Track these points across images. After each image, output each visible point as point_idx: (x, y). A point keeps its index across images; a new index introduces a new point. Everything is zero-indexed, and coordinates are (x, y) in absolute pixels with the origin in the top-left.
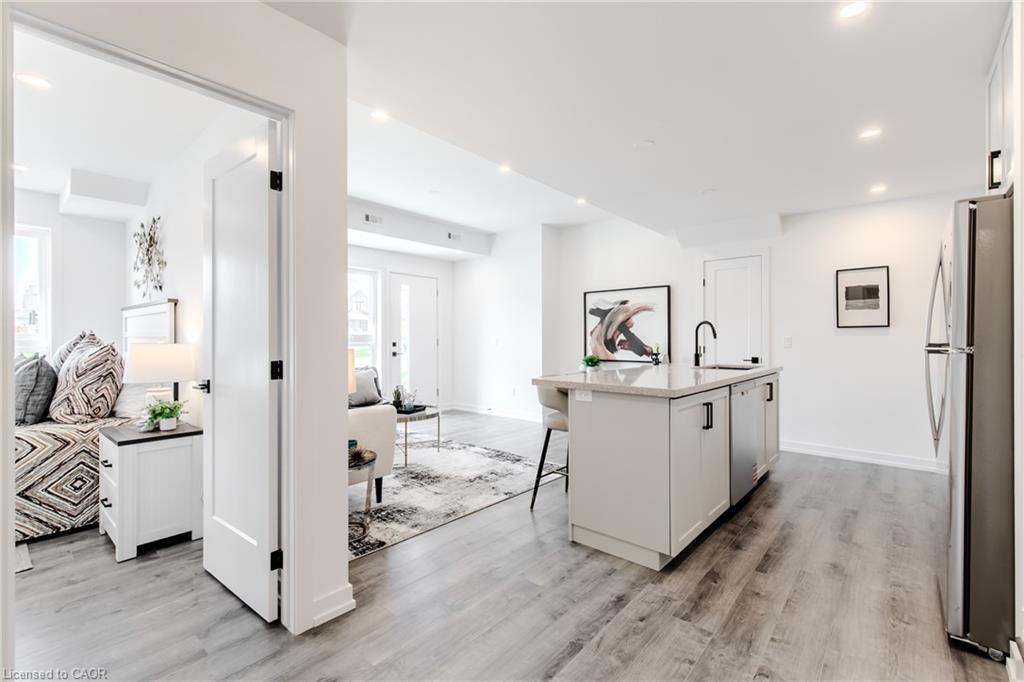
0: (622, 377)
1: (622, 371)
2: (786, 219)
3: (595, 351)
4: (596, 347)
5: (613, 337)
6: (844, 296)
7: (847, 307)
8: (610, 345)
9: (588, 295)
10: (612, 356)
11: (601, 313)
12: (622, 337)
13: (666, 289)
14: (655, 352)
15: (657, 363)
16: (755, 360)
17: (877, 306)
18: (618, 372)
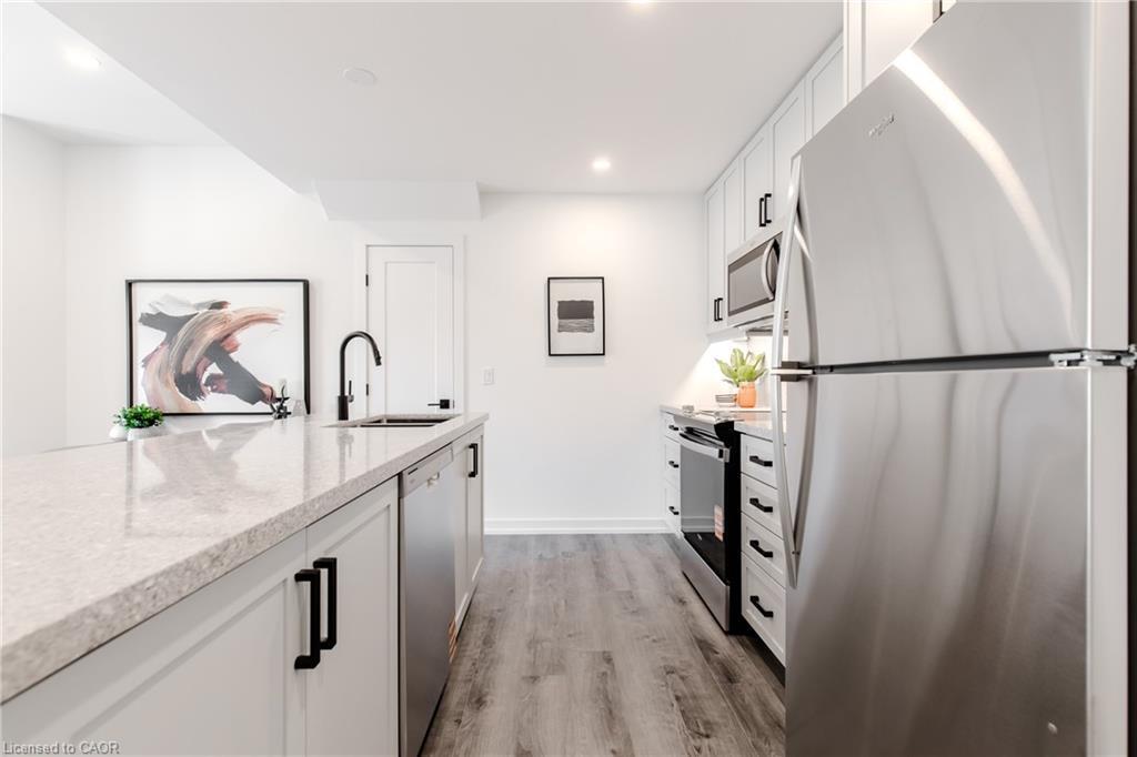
0: (213, 444)
1: (211, 433)
2: (489, 196)
3: (152, 396)
4: (155, 390)
5: (195, 369)
6: (556, 313)
7: (561, 329)
8: (189, 384)
9: (135, 288)
10: (190, 405)
11: (167, 324)
12: (214, 369)
13: (301, 284)
14: (278, 395)
15: (282, 414)
16: (445, 404)
17: (590, 329)
18: (204, 433)
